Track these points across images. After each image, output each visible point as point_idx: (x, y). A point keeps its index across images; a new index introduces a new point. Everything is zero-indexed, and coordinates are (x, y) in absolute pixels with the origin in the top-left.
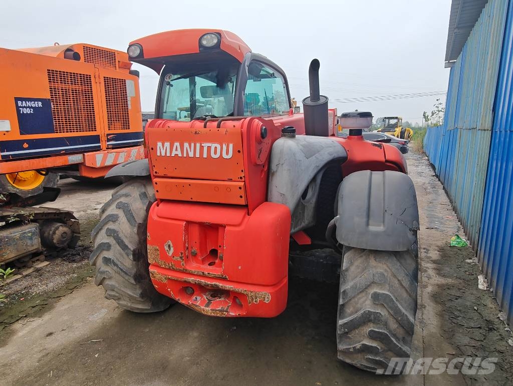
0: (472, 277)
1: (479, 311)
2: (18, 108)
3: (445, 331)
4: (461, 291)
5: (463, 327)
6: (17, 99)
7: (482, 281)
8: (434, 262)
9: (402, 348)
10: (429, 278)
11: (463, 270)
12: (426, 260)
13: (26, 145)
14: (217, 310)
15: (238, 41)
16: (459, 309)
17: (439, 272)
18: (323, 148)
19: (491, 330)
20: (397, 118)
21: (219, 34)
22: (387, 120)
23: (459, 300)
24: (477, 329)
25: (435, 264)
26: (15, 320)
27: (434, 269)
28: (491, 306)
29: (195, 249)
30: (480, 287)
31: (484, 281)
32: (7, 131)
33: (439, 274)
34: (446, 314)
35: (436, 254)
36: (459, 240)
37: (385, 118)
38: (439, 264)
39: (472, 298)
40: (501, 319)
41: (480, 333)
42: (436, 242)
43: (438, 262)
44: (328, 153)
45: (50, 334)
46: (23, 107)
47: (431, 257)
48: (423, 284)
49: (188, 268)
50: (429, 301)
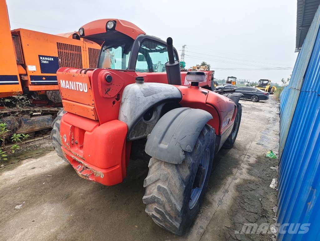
0: (269, 179)
1: (261, 202)
2: (40, 60)
3: (232, 210)
4: (257, 186)
5: (245, 210)
6: (40, 56)
7: (274, 183)
8: (250, 165)
9: (173, 223)
10: (241, 174)
11: (265, 172)
12: (246, 163)
13: (44, 78)
14: (84, 175)
15: (134, 27)
16: (249, 198)
17: (250, 172)
18: (162, 91)
19: (263, 216)
20: (267, 80)
21: (115, 22)
22: (262, 81)
23: (253, 192)
24: (254, 214)
25: (249, 166)
26: (26, 158)
27: (248, 169)
28: (271, 200)
29: (77, 141)
30: (271, 186)
31: (275, 183)
32: (34, 71)
33: (248, 173)
34: (239, 199)
35: (254, 160)
36: (272, 154)
37: (261, 80)
38: (252, 166)
39: (261, 192)
40: (274, 211)
41: (254, 217)
42: (257, 153)
43: (252, 165)
44: (164, 95)
45: (34, 168)
46: (43, 60)
47: (249, 161)
48: (235, 177)
49: (71, 150)
50: (233, 188)
